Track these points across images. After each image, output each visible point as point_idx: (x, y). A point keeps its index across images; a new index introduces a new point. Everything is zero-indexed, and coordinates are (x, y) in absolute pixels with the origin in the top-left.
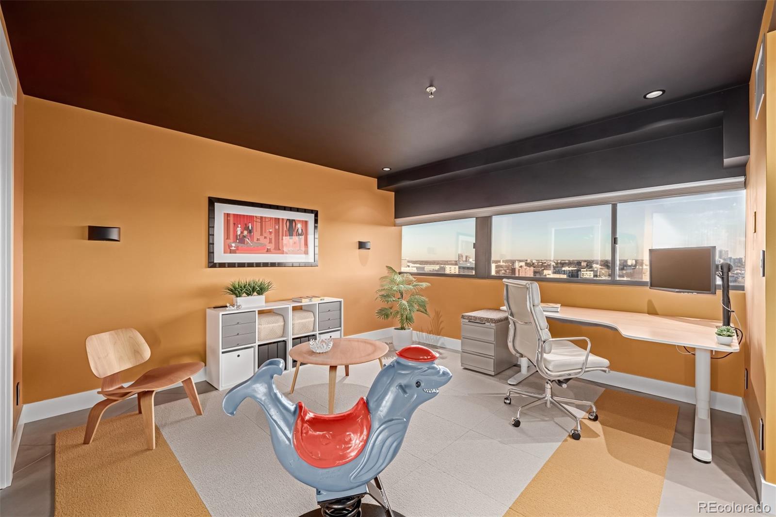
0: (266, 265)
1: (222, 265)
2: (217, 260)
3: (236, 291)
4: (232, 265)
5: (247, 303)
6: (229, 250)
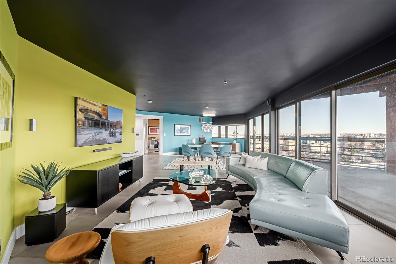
0: (155, 135)
1: (150, 135)
2: (149, 134)
3: (152, 138)
4: (151, 135)
5: (153, 139)
6: (151, 133)
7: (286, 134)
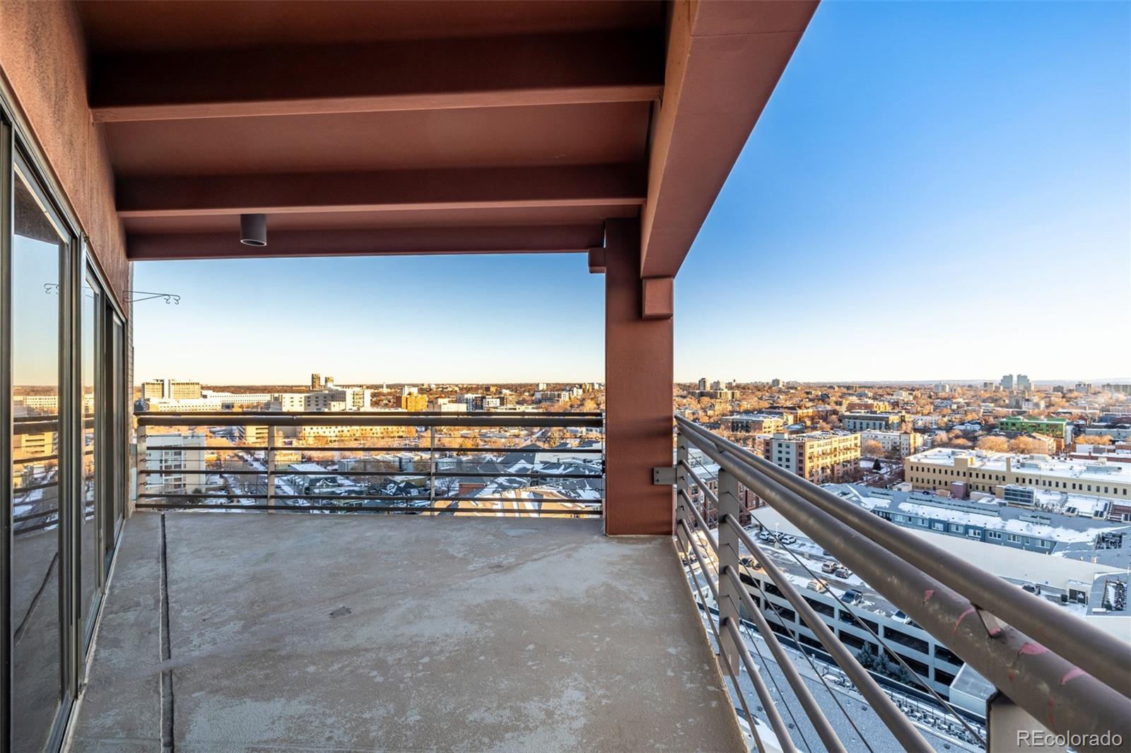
7: (436, 385)
